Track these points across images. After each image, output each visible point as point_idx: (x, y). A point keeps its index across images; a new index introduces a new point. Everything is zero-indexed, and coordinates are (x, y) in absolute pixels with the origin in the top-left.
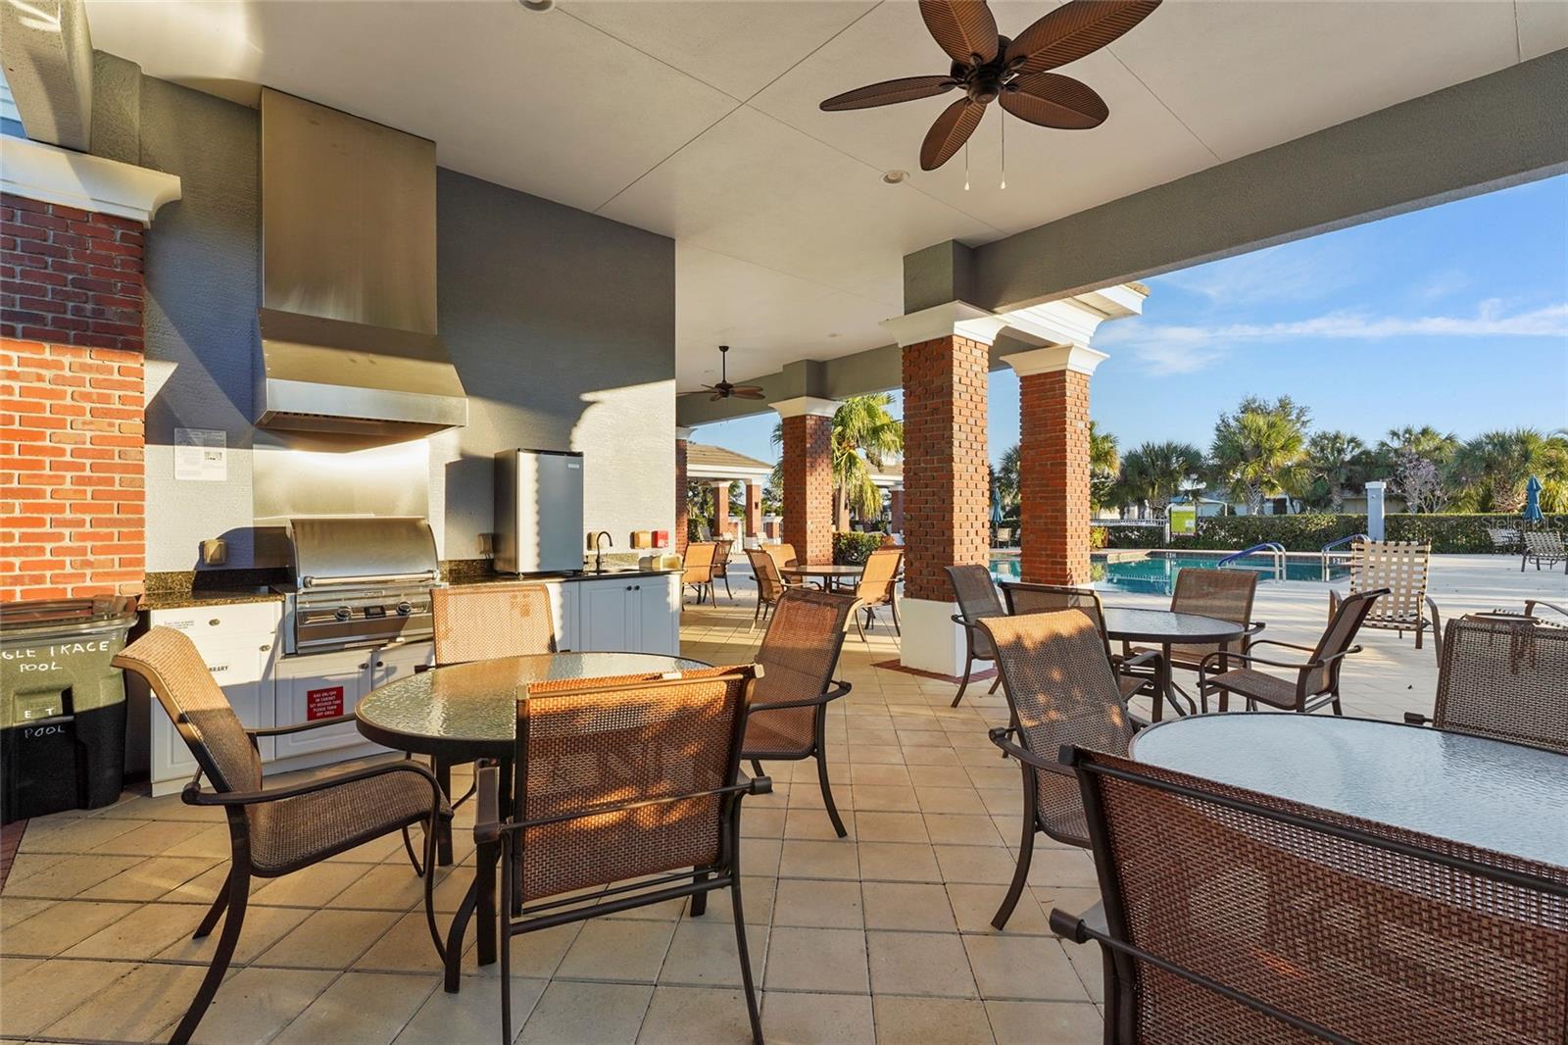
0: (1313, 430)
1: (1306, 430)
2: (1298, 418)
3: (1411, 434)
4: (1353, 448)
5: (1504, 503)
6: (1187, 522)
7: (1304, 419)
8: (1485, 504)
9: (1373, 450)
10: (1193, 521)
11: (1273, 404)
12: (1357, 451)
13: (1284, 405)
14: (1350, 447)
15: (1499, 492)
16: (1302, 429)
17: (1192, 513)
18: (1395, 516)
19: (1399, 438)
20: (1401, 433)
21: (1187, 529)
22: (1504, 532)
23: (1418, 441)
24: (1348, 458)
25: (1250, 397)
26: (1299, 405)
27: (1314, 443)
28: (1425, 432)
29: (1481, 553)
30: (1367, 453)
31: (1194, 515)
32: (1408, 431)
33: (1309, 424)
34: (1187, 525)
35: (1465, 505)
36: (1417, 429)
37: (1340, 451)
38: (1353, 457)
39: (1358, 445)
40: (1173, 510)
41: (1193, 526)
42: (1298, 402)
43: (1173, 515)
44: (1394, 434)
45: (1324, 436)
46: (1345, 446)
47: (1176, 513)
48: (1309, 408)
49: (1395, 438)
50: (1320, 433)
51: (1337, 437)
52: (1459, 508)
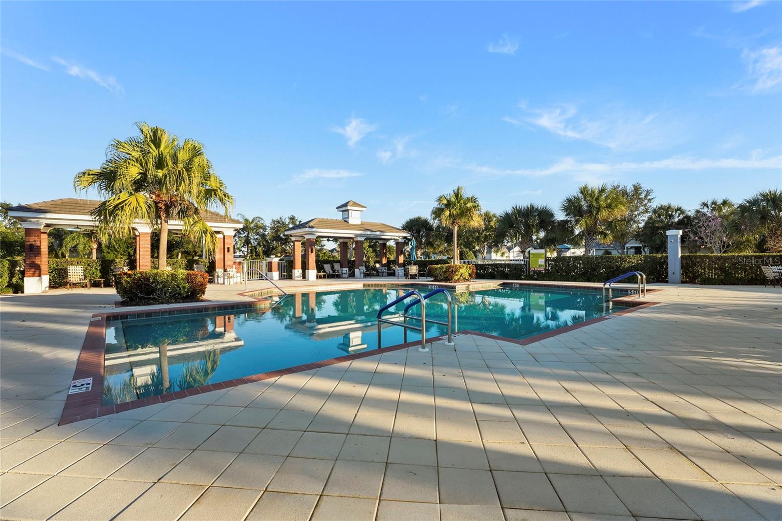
0: (654, 205)
1: (650, 204)
2: (646, 196)
3: (715, 205)
4: (679, 215)
5: (775, 246)
6: (540, 260)
7: (649, 197)
8: (761, 246)
9: (692, 215)
10: (543, 260)
11: (630, 189)
12: (681, 217)
13: (637, 189)
14: (678, 214)
15: (771, 238)
16: (649, 204)
17: (542, 254)
18: (689, 256)
19: (708, 207)
20: (709, 204)
21: (540, 266)
22: (775, 269)
23: (720, 209)
24: (676, 220)
25: (616, 184)
26: (646, 189)
27: (655, 211)
28: (725, 203)
29: (756, 284)
30: (688, 217)
31: (544, 256)
32: (714, 203)
33: (652, 201)
34: (540, 263)
35: (745, 247)
36: (720, 201)
37: (671, 216)
38: (679, 220)
39: (682, 212)
40: (531, 252)
41: (543, 263)
42: (645, 187)
43: (531, 256)
44: (705, 205)
45: (661, 208)
46: (674, 213)
47: (533, 254)
48: (652, 190)
49: (705, 207)
50: (659, 206)
51: (669, 207)
52: (741, 250)
